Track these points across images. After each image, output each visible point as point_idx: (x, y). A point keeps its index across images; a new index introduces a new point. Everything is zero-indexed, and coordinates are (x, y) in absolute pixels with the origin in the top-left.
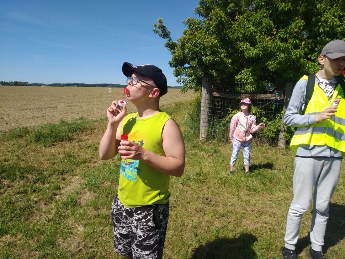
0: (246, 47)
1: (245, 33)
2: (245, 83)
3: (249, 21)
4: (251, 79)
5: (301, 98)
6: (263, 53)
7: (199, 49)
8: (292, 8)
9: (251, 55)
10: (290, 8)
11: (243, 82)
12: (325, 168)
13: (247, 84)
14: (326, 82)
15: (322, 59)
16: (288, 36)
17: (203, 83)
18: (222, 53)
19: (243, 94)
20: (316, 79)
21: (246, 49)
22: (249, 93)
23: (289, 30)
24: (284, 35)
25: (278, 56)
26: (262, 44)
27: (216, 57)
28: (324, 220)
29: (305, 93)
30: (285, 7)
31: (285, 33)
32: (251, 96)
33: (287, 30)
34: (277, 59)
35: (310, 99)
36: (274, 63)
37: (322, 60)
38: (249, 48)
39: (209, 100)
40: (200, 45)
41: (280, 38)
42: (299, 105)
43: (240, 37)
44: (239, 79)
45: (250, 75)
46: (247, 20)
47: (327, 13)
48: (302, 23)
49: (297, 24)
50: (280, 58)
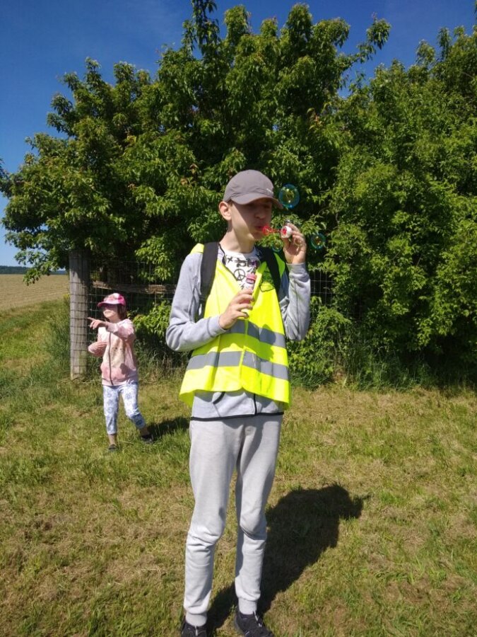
0: (148, 195)
1: (145, 169)
2: (153, 262)
3: (151, 148)
4: (163, 257)
5: (194, 291)
6: (180, 208)
7: (55, 194)
8: (223, 131)
9: (158, 210)
10: (220, 131)
11: (151, 262)
12: (249, 439)
13: (158, 265)
14: (238, 259)
15: (226, 208)
16: (220, 179)
17: (70, 261)
18: (101, 204)
19: (152, 283)
20: (220, 251)
21: (148, 198)
22: (164, 283)
23: (221, 170)
24: (214, 177)
25: (208, 214)
26: (177, 192)
27: (89, 211)
28: (257, 546)
29: (199, 281)
30: (212, 127)
31: (215, 173)
32: (167, 288)
33: (217, 168)
34: (206, 220)
35: (209, 293)
36: (200, 226)
37: (227, 210)
38: (154, 198)
39: (85, 296)
40: (56, 187)
41: (209, 183)
42: (191, 306)
43: (136, 176)
44: (142, 255)
45: (163, 248)
46: (148, 146)
47: (282, 145)
48: (240, 158)
49: (233, 158)
50: (211, 219)
